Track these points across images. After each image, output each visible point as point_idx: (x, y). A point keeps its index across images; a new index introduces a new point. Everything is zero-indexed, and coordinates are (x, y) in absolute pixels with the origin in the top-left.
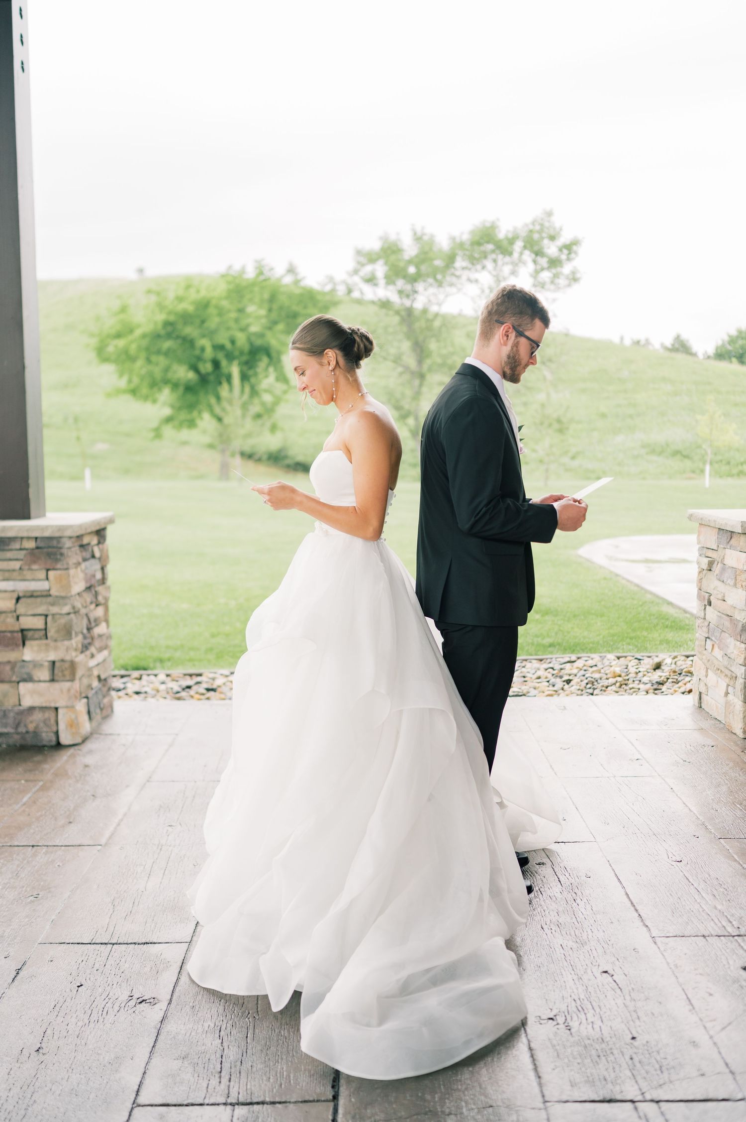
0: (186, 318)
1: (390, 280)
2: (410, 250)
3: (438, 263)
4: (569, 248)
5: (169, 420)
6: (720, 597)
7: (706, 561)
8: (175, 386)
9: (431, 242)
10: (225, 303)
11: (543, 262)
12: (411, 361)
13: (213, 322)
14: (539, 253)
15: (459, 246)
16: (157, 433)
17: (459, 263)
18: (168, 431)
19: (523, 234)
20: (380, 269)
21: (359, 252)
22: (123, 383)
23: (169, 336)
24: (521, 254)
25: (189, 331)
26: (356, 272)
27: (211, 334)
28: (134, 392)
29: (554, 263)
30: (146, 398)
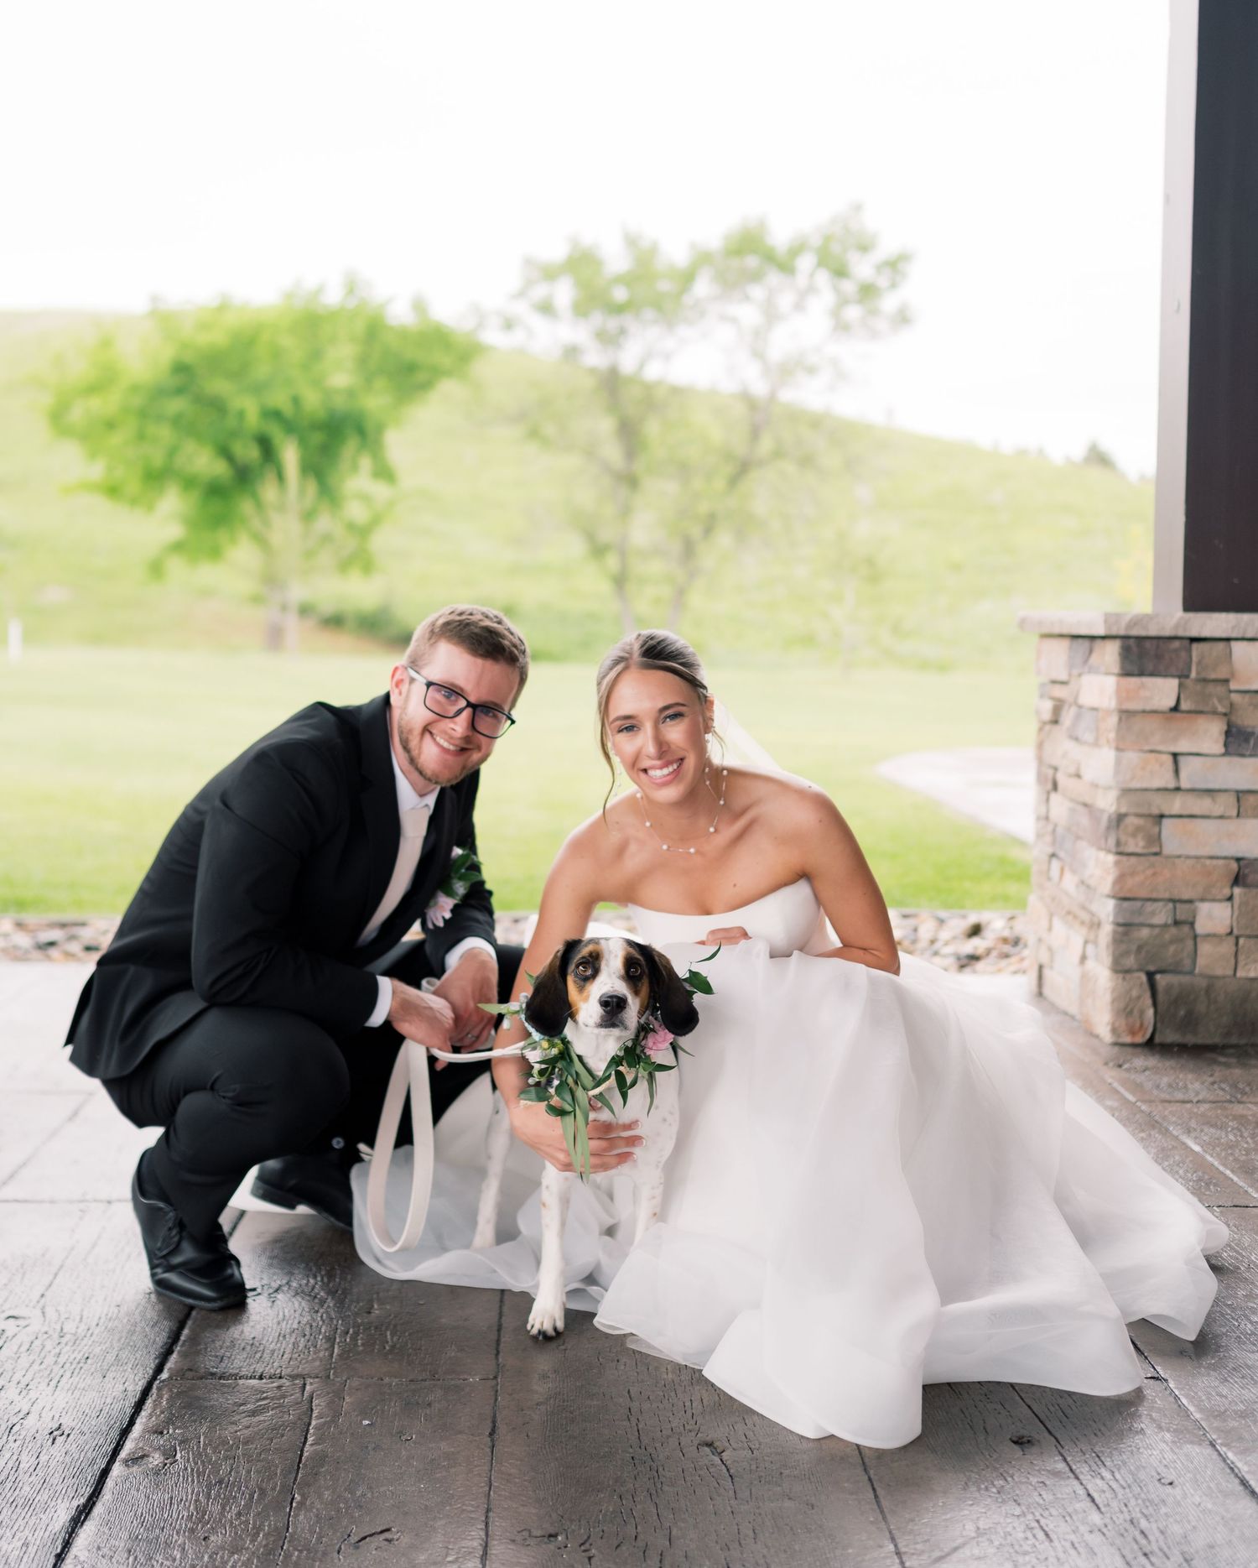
0: (216, 361)
1: (581, 309)
2: (616, 260)
3: (664, 286)
4: (895, 266)
5: (178, 547)
6: (1072, 770)
7: (1047, 706)
8: (189, 483)
9: (654, 250)
10: (287, 342)
11: (848, 287)
12: (613, 453)
13: (262, 371)
14: (840, 272)
15: (702, 259)
16: (156, 569)
17: (703, 287)
18: (177, 567)
19: (816, 241)
20: (564, 293)
21: (529, 262)
22: (96, 471)
23: (179, 391)
24: (812, 275)
25: (219, 386)
26: (521, 294)
27: (258, 389)
28: (113, 491)
29: (868, 292)
30: (134, 502)
